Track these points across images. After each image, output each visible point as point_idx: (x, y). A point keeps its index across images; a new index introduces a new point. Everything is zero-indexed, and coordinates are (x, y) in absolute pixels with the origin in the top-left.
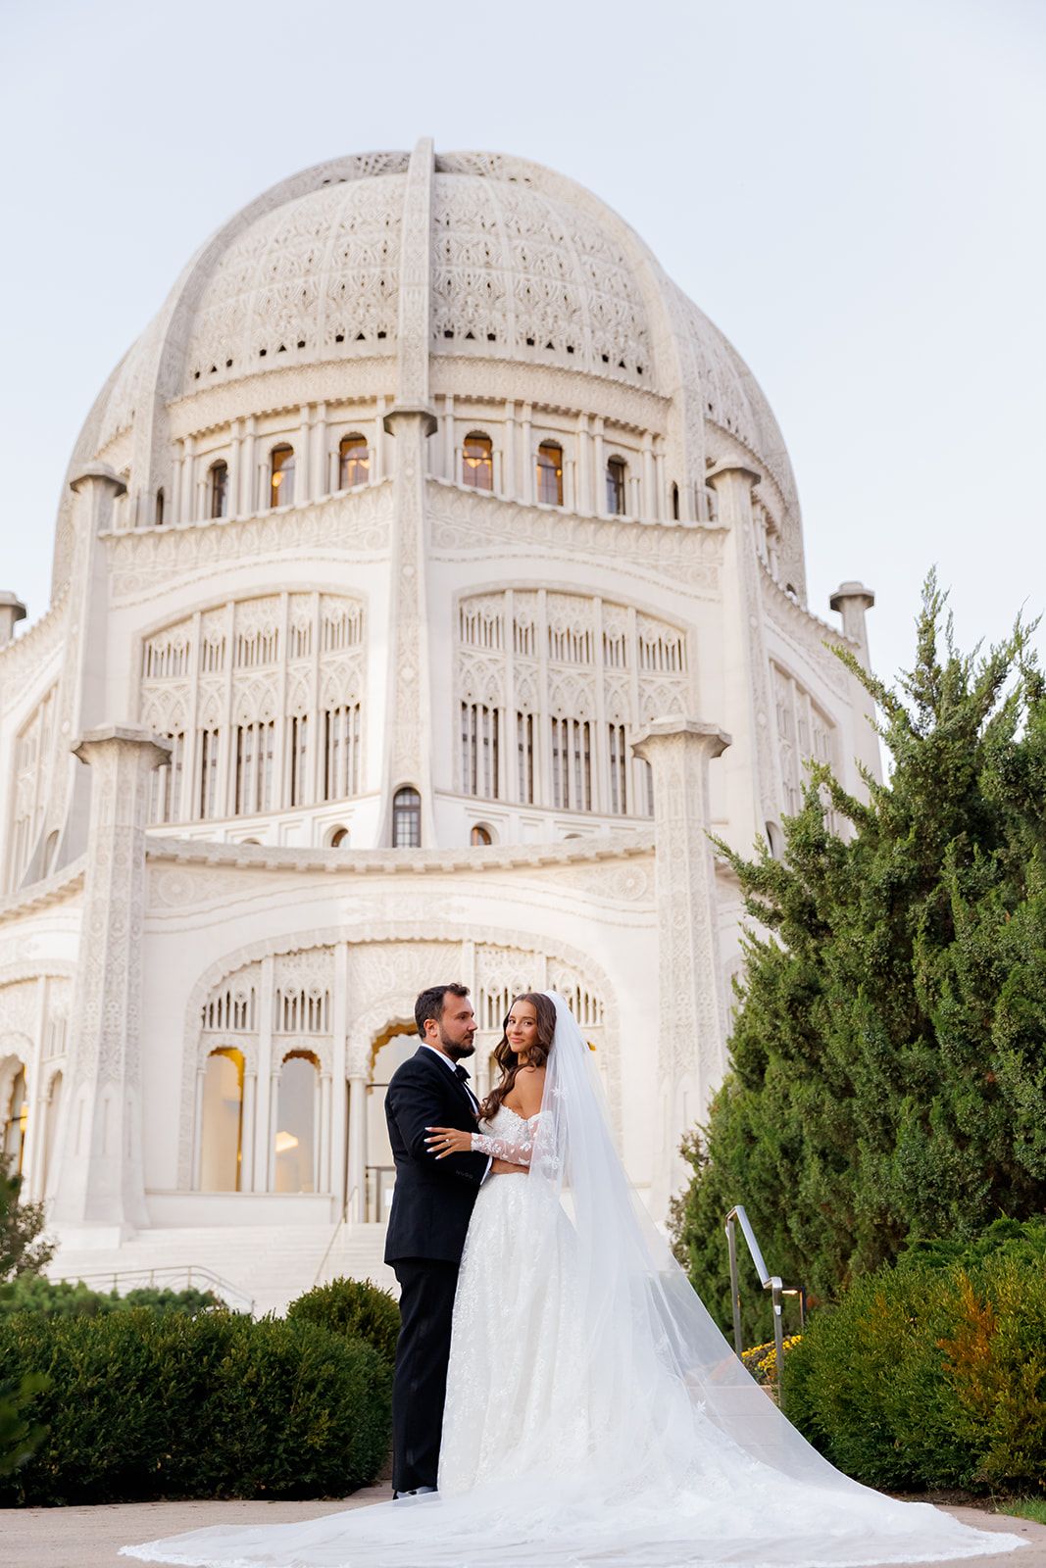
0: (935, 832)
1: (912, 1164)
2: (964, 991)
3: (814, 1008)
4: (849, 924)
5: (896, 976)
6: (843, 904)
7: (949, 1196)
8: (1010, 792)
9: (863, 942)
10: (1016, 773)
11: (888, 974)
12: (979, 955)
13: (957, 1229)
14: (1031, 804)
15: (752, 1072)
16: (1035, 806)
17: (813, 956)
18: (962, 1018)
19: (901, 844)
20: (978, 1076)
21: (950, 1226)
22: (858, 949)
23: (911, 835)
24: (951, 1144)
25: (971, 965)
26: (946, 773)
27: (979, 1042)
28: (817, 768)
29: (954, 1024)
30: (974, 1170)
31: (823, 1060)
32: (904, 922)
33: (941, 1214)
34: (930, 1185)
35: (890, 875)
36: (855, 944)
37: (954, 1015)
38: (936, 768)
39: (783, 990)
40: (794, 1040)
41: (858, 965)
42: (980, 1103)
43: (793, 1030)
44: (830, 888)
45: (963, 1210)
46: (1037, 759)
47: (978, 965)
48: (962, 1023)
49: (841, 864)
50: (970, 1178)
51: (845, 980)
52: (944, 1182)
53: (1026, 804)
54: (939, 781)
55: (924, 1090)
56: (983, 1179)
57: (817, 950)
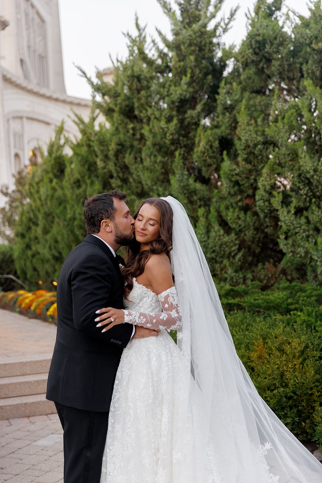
0: (198, 74)
1: (205, 241)
2: (240, 159)
3: (127, 155)
4: (156, 118)
5: (180, 144)
6: (150, 107)
7: (222, 257)
8: (254, 58)
9: (166, 128)
10: (259, 48)
11: (177, 143)
12: (251, 141)
13: (226, 273)
14: (263, 65)
15: (58, 171)
16: (265, 66)
17: (131, 132)
18: (236, 172)
19: (185, 79)
20: (240, 201)
21: (222, 270)
22: (164, 131)
23: (189, 75)
24: (222, 232)
25: (246, 147)
26: (205, 45)
27: (244, 184)
28: (130, 37)
29: (233, 175)
30: (235, 245)
31: (131, 180)
32: (185, 119)
33: (217, 266)
34: (214, 251)
35: (181, 95)
36: (162, 128)
37: (231, 170)
38: (201, 42)
39: (113, 147)
40: (116, 170)
41: (162, 139)
42: (242, 215)
43: (115, 165)
44: (143, 99)
45: (232, 264)
46: (271, 42)
47: (249, 147)
48: (237, 174)
49: (148, 88)
50: (233, 249)
51: (154, 145)
52: (221, 250)
53: (261, 65)
54: (201, 49)
55: (202, 203)
56: (239, 250)
57: (134, 129)
